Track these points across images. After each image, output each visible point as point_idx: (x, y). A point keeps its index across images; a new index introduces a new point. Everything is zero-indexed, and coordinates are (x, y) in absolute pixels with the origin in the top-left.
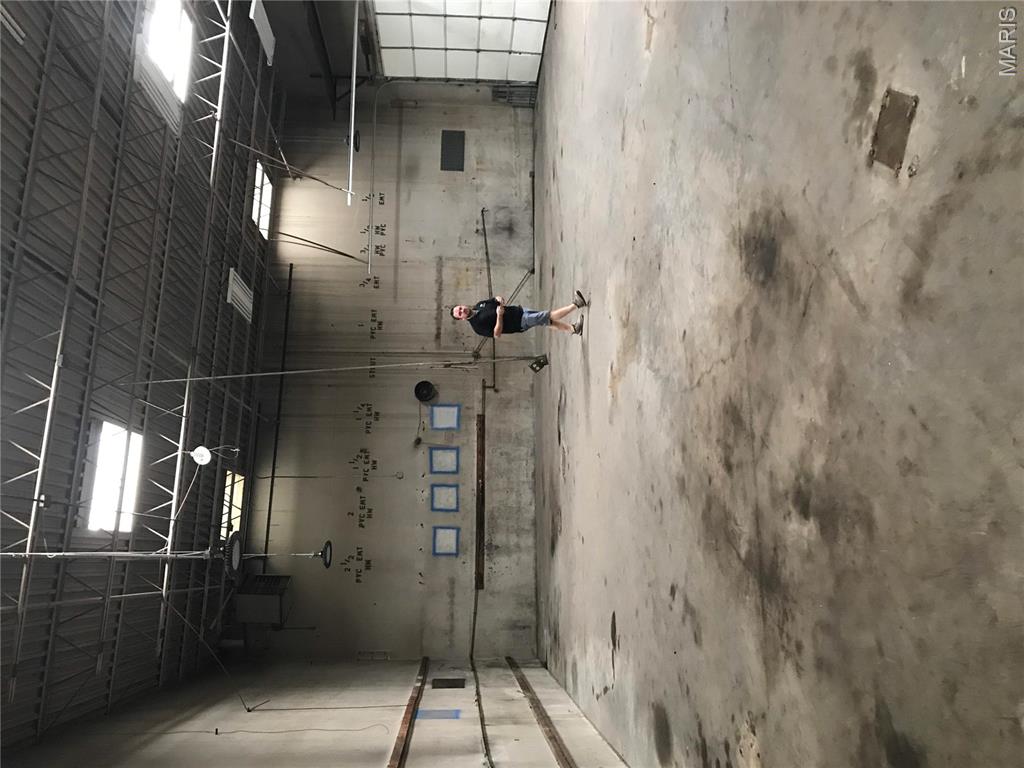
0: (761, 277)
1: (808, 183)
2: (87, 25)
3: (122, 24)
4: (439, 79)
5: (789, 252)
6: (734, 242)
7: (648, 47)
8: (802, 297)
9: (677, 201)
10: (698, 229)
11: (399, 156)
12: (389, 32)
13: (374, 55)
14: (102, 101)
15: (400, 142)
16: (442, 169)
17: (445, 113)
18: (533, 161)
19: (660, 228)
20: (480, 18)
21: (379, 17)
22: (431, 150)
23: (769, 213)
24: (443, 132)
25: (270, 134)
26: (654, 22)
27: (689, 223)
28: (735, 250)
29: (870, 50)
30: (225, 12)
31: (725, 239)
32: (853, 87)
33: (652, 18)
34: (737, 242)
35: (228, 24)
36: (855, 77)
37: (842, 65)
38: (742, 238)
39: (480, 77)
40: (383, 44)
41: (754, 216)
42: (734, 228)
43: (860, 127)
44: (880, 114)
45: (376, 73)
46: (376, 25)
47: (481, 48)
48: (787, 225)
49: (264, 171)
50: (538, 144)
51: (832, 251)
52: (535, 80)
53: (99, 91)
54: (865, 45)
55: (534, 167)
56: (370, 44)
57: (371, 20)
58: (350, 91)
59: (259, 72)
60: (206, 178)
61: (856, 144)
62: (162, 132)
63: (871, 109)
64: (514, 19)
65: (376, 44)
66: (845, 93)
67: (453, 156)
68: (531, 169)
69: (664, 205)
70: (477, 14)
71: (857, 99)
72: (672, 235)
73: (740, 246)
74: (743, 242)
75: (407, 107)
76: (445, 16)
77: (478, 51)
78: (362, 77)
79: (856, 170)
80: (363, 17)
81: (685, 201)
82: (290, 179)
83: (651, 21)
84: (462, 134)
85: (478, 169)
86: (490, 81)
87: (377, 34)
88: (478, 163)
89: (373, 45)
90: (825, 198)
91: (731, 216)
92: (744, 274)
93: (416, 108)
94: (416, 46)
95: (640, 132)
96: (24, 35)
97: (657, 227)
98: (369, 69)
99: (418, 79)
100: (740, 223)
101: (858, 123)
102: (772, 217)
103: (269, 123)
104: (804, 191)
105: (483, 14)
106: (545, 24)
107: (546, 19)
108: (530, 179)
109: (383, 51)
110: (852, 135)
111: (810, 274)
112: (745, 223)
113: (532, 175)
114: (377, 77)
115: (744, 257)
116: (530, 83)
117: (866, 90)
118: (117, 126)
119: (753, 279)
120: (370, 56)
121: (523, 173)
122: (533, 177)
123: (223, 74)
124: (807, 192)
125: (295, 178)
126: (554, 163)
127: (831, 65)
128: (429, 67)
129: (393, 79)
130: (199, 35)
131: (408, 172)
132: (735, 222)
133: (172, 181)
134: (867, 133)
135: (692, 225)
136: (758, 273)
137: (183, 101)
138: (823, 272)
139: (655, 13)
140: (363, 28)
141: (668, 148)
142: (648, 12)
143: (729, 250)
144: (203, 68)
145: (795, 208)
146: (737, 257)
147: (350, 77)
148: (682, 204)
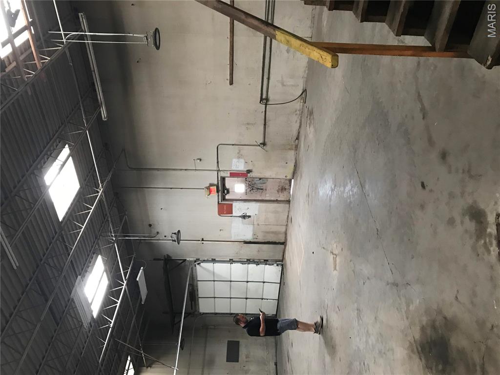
0: (440, 367)
1: (458, 291)
2: (54, 270)
3: (72, 274)
4: (227, 314)
5: (458, 341)
6: (412, 351)
7: (335, 269)
8: (478, 368)
9: (367, 342)
10: (384, 353)
11: (204, 355)
12: (203, 289)
13: (195, 303)
14: (50, 308)
15: (205, 347)
16: (227, 361)
17: (229, 332)
18: (276, 356)
19: (358, 363)
20: (247, 282)
21: (199, 282)
22: (221, 351)
23: (434, 321)
24: (228, 341)
25: (138, 341)
26: (336, 256)
27: (377, 352)
28: (416, 357)
29: (475, 202)
30: (125, 277)
31: (406, 352)
32: (471, 225)
33: (335, 254)
34: (415, 350)
35: (125, 282)
36: (470, 219)
37: (458, 220)
38: (419, 347)
39: (247, 312)
40: (200, 296)
41: (423, 329)
42: (410, 342)
43: (485, 243)
44: (497, 230)
45: (196, 311)
46: (197, 286)
47: (248, 297)
48: (450, 324)
49: (130, 361)
50: (278, 347)
51: (492, 326)
52: (275, 313)
53: (50, 302)
54: (470, 201)
55: (276, 360)
56: (194, 296)
57: (195, 284)
58: (181, 321)
59: (137, 308)
60: (98, 359)
61: (486, 254)
62: (79, 329)
63: (489, 230)
64: (264, 282)
65: (196, 296)
66: (466, 231)
67: (233, 355)
68: (274, 361)
69: (358, 348)
70: (246, 280)
71: (476, 230)
72: (368, 364)
73: (418, 352)
74: (420, 349)
75: (211, 329)
76: (231, 281)
77: (247, 299)
78: (187, 313)
79: (492, 267)
80: (191, 283)
81: (372, 340)
82: (145, 368)
83: (335, 256)
84: (238, 342)
85: (246, 361)
86: (252, 314)
87: (197, 291)
88: (246, 358)
89: (195, 296)
90: (474, 294)
91: (406, 335)
92: (427, 370)
93: (214, 329)
94: (216, 296)
95: (337, 313)
96: (18, 265)
97: (356, 364)
98: (192, 309)
99: (216, 314)
100: (414, 338)
101: (483, 242)
102: (437, 323)
103: (138, 334)
104: (456, 297)
105: (248, 280)
106: (279, 285)
107: (279, 282)
108: (275, 366)
109: (200, 299)
110: (481, 250)
111: (479, 350)
112: (418, 336)
113: (276, 364)
114: (196, 313)
115: (423, 359)
116: (273, 315)
117: (482, 222)
118: (56, 325)
119: (434, 372)
120: (193, 302)
121: (270, 363)
122: (277, 365)
123: (118, 305)
124: (458, 297)
125: (147, 368)
126: (288, 352)
127: (451, 222)
128: (222, 307)
129: (204, 313)
130: (110, 287)
131: (209, 363)
132: (410, 338)
133: (79, 360)
134: (491, 244)
135: (380, 352)
136: (437, 366)
137: (95, 317)
138: (490, 342)
139: (336, 252)
140: (191, 288)
141: (356, 314)
142: (332, 253)
143: (410, 358)
144: (108, 302)
145: (453, 311)
146: (418, 360)
147: (182, 313)
148: (370, 343)
